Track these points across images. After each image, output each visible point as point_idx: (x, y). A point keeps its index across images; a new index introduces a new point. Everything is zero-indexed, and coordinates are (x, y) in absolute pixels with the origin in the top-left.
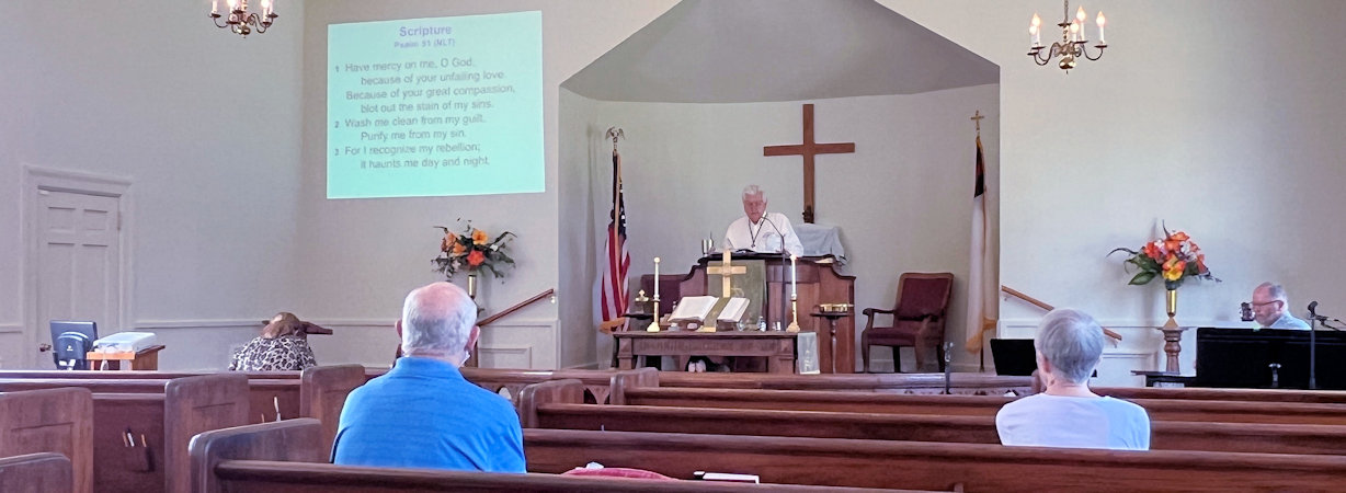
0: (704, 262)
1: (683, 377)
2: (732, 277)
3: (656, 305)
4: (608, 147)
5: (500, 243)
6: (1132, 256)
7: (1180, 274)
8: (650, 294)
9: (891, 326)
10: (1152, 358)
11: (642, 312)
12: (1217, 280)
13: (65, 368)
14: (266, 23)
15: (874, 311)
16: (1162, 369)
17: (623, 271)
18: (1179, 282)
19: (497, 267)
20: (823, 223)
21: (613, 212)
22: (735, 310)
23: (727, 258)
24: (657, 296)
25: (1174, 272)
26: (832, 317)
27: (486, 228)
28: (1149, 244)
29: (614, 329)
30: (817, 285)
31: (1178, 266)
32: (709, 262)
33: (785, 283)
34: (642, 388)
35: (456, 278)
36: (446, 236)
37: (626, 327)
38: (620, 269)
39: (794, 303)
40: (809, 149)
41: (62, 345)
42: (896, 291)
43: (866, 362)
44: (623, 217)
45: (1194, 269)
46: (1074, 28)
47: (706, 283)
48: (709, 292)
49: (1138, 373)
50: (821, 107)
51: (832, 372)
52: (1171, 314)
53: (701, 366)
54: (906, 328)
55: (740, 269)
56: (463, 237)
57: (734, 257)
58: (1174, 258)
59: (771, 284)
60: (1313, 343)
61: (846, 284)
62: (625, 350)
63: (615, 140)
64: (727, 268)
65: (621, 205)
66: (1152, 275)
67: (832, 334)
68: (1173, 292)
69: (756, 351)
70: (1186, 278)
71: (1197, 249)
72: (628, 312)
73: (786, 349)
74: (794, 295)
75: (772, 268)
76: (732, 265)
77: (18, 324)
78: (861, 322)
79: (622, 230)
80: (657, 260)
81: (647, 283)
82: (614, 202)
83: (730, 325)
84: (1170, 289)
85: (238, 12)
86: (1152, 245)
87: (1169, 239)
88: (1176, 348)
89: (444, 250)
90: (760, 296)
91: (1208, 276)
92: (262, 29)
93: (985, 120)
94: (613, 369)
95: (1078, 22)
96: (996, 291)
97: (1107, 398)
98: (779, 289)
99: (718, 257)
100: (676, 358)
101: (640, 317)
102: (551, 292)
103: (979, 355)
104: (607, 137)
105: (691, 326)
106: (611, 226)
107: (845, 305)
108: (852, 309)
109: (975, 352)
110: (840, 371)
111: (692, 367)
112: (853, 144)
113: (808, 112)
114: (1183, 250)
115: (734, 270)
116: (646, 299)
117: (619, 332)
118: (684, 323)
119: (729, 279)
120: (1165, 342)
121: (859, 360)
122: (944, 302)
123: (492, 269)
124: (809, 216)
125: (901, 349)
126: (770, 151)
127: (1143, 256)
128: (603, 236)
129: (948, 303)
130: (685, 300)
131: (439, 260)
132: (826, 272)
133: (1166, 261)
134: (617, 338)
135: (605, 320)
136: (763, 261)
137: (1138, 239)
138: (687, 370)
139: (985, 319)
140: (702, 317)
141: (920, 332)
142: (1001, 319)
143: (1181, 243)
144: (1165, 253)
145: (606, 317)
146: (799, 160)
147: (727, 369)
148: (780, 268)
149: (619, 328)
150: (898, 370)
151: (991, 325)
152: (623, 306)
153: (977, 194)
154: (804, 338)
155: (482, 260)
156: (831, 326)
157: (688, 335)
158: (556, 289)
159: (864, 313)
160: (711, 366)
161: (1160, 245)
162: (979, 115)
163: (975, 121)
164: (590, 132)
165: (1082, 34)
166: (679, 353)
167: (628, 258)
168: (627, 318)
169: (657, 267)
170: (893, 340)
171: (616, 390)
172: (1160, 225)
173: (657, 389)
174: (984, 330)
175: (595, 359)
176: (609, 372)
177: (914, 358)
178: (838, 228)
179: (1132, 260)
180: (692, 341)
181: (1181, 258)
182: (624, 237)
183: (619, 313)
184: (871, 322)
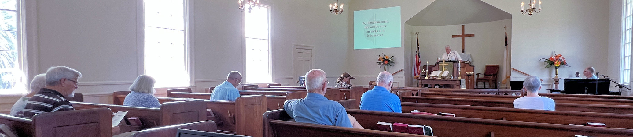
1: (433, 89)
2: (445, 66)
3: (427, 72)
4: (415, 37)
5: (391, 58)
6: (546, 60)
7: (559, 65)
8: (425, 70)
9: (483, 77)
10: (551, 86)
11: (424, 74)
12: (569, 66)
13: (302, 86)
14: (341, 12)
15: (479, 74)
16: (554, 88)
17: (419, 65)
18: (559, 67)
19: (391, 64)
20: (467, 53)
21: (417, 51)
22: (446, 74)
23: (444, 62)
24: (427, 70)
25: (558, 64)
26: (469, 75)
27: (388, 55)
29: (417, 78)
30: (465, 68)
31: (558, 63)
33: (458, 67)
34: (425, 92)
35: (382, 67)
36: (380, 57)
37: (420, 77)
38: (418, 64)
39: (460, 72)
40: (463, 36)
41: (301, 81)
42: (484, 69)
43: (477, 86)
44: (419, 53)
45: (563, 64)
46: (533, 5)
48: (439, 69)
49: (548, 90)
50: (466, 25)
51: (469, 89)
52: (556, 75)
53: (438, 87)
54: (487, 78)
55: (447, 64)
56: (383, 58)
58: (558, 61)
59: (454, 68)
61: (472, 68)
62: (420, 83)
63: (417, 35)
64: (444, 64)
65: (419, 50)
66: (552, 65)
67: (469, 79)
68: (557, 69)
69: (450, 83)
70: (561, 66)
71: (564, 58)
72: (420, 74)
73: (458, 83)
74: (460, 70)
75: (454, 64)
77: (292, 77)
78: (476, 76)
79: (419, 55)
80: (427, 62)
81: (425, 67)
82: (417, 49)
83: (444, 77)
85: (336, 9)
86: (552, 58)
88: (558, 83)
89: (379, 60)
90: (452, 71)
91: (567, 65)
92: (340, 13)
93: (508, 28)
95: (534, 3)
96: (510, 69)
97: (543, 97)
98: (456, 69)
99: (442, 61)
100: (431, 85)
101: (423, 76)
102: (403, 70)
103: (505, 84)
104: (415, 34)
105: (435, 77)
106: (417, 54)
107: (472, 73)
108: (474, 74)
109: (504, 83)
110: (471, 88)
111: (435, 87)
112: (474, 34)
113: (463, 27)
114: (560, 59)
115: (445, 64)
116: (425, 71)
118: (433, 77)
120: (555, 82)
121: (475, 86)
122: (496, 72)
123: (389, 64)
124: (463, 51)
125: (486, 83)
126: (453, 36)
127: (549, 61)
128: (414, 57)
129: (498, 72)
130: (434, 72)
131: (378, 62)
132: (468, 65)
133: (555, 61)
134: (418, 80)
137: (548, 56)
138: (434, 87)
139: (507, 76)
140: (438, 75)
141: (490, 79)
142: (511, 76)
143: (560, 57)
145: (415, 75)
146: (460, 39)
147: (443, 87)
148: (456, 64)
150: (485, 88)
151: (508, 77)
153: (505, 46)
154: (462, 80)
155: (387, 63)
156: (469, 78)
157: (434, 79)
158: (404, 69)
159: (477, 74)
160: (440, 87)
161: (554, 58)
163: (505, 28)
164: (412, 33)
165: (535, 6)
166: (432, 84)
167: (420, 62)
168: (420, 76)
169: (427, 64)
170: (484, 81)
171: (419, 93)
172: (554, 53)
173: (428, 92)
174: (507, 78)
175: (412, 85)
176: (416, 88)
177: (489, 86)
178: (471, 55)
179: (546, 62)
180: (436, 81)
181: (560, 61)
182: (419, 57)
183: (418, 74)
184: (478, 76)
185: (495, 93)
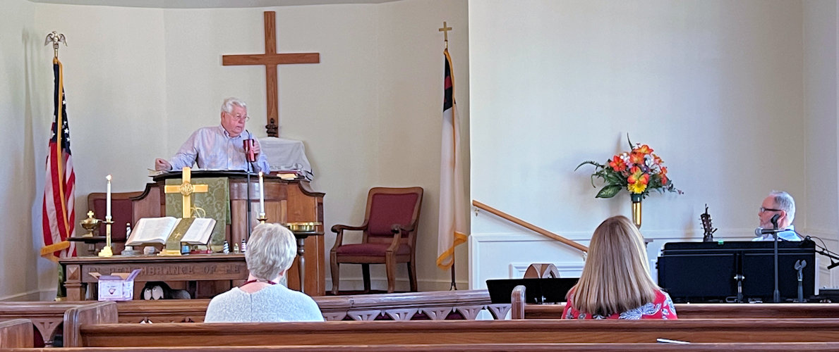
0: (160, 180)
2: (193, 195)
3: (109, 227)
6: (600, 169)
7: (645, 186)
8: (100, 214)
9: (361, 242)
11: (91, 235)
12: (680, 192)
15: (343, 228)
17: (68, 188)
18: (644, 195)
20: (288, 135)
21: (55, 125)
22: (200, 231)
23: (187, 175)
24: (109, 217)
25: (639, 186)
26: (300, 236)
28: (616, 157)
29: (57, 254)
30: (284, 203)
31: (642, 179)
32: (166, 180)
33: (249, 202)
34: (101, 325)
37: (72, 252)
38: (63, 186)
40: (271, 59)
42: (364, 208)
43: (335, 281)
44: (66, 131)
45: (657, 182)
47: (163, 204)
48: (167, 211)
50: (282, 13)
53: (158, 292)
54: (377, 244)
55: (201, 187)
57: (194, 175)
58: (640, 172)
59: (235, 203)
60: (776, 254)
61: (313, 201)
62: (73, 277)
63: (56, 46)
64: (187, 186)
65: (64, 117)
66: (619, 188)
68: (638, 204)
70: (650, 191)
71: (660, 161)
72: (73, 236)
74: (261, 214)
75: (236, 185)
76: (192, 183)
78: (330, 238)
79: (65, 145)
80: (109, 177)
81: (97, 203)
82: (56, 113)
84: (635, 202)
86: (617, 159)
87: (634, 153)
90: (224, 218)
91: (670, 189)
93: (454, 32)
94: (59, 299)
96: (467, 206)
98: (244, 207)
99: (178, 175)
101: (88, 241)
103: (451, 269)
104: (46, 43)
105: (147, 249)
106: (54, 140)
107: (312, 224)
108: (321, 228)
112: (318, 54)
113: (270, 19)
114: (647, 164)
115: (195, 189)
116: (95, 221)
117: (64, 257)
118: (139, 247)
119: (189, 198)
121: (329, 279)
122: (414, 217)
124: (272, 130)
125: (371, 266)
126: (228, 60)
127: (610, 169)
128: (44, 152)
129: (418, 217)
130: (143, 223)
132: (293, 187)
133: (631, 173)
134: (64, 265)
135: (46, 245)
136: (227, 178)
137: (603, 151)
138: (142, 297)
139: (455, 234)
140: (161, 239)
141: (390, 249)
142: (472, 234)
143: (645, 156)
144: (630, 167)
145: (48, 240)
146: (260, 70)
148: (244, 186)
149: (64, 254)
150: (368, 290)
151: (462, 240)
152: (68, 228)
153: (445, 109)
157: (144, 259)
159: (333, 230)
160: (170, 293)
161: (625, 158)
162: (448, 26)
163: (443, 32)
164: (26, 37)
167: (73, 175)
168: (73, 243)
169: (109, 185)
170: (363, 258)
171: (70, 327)
172: (625, 141)
173: (115, 325)
174: (454, 246)
175: (36, 288)
176: (55, 303)
177: (387, 279)
178: (304, 142)
179: (599, 174)
180: (152, 266)
181: (645, 172)
182: (70, 153)
183: (63, 236)
184: (340, 239)
185: (412, 312)
